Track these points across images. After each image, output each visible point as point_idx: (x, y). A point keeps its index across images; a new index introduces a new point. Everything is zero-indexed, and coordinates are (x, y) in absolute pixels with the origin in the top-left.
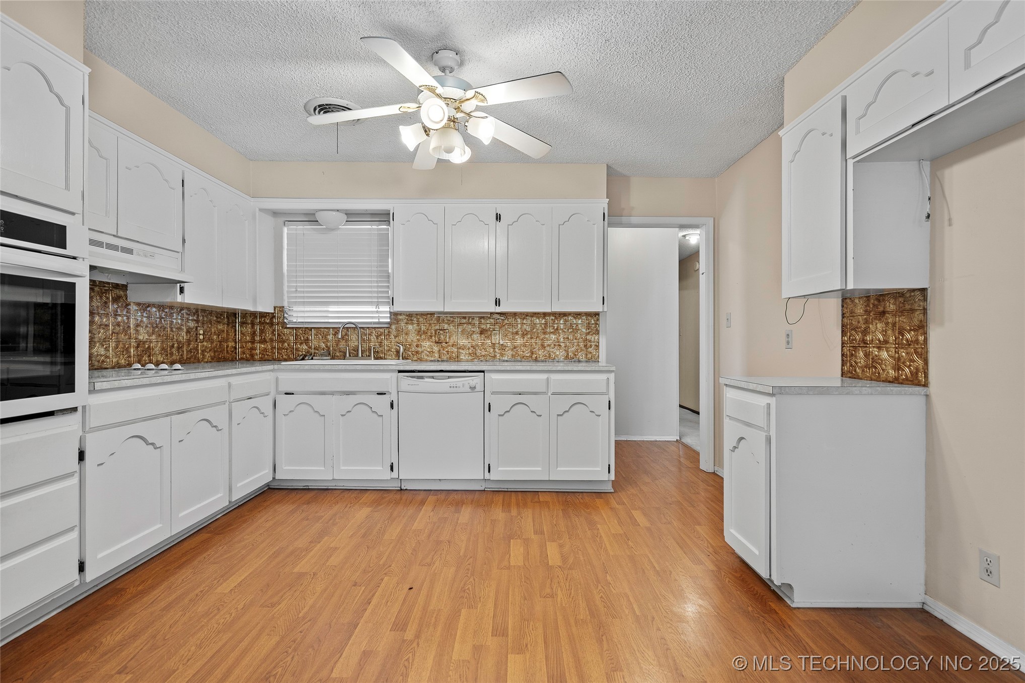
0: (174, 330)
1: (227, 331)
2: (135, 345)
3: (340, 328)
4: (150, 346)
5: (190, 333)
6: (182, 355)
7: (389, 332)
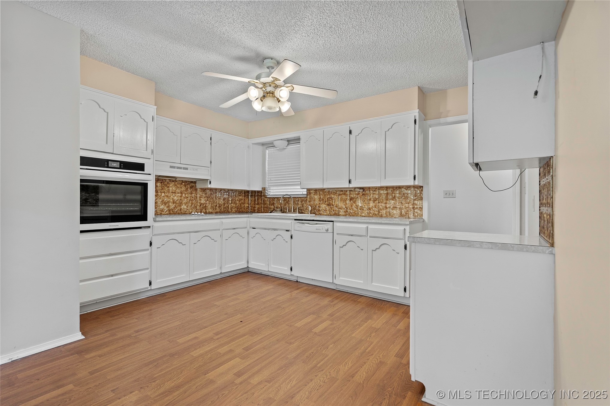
0: (217, 199)
1: (244, 199)
2: (199, 205)
3: (281, 198)
5: (225, 200)
6: (221, 210)
7: (306, 199)
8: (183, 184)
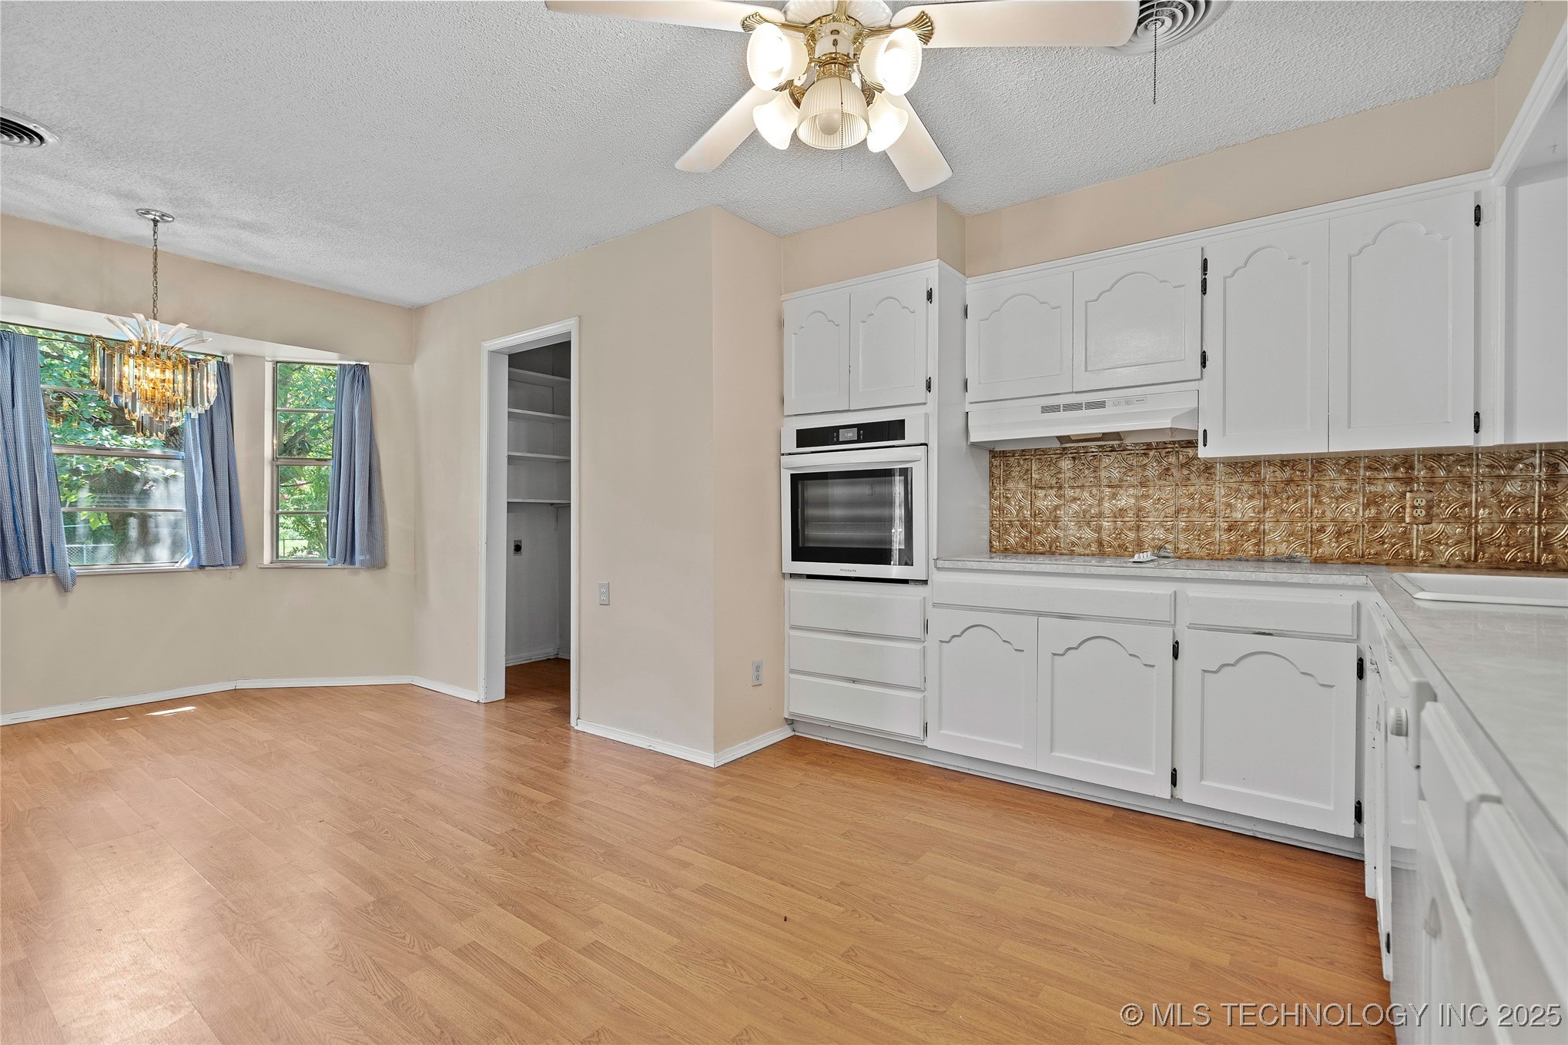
2: (1225, 525)
4: (1258, 528)
5: (1378, 505)
6: (1350, 548)
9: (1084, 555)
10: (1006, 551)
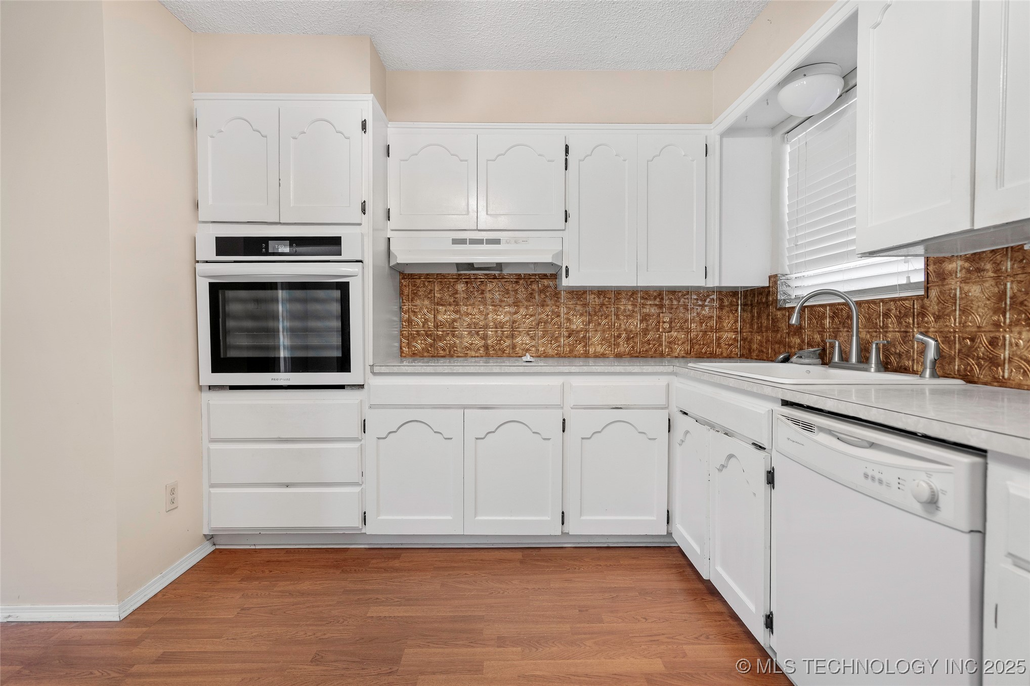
0: (622, 317)
1: (719, 317)
2: (566, 334)
4: (586, 335)
5: (647, 321)
6: (633, 347)
7: (923, 307)
8: (521, 282)
9: (475, 357)
10: (414, 355)
